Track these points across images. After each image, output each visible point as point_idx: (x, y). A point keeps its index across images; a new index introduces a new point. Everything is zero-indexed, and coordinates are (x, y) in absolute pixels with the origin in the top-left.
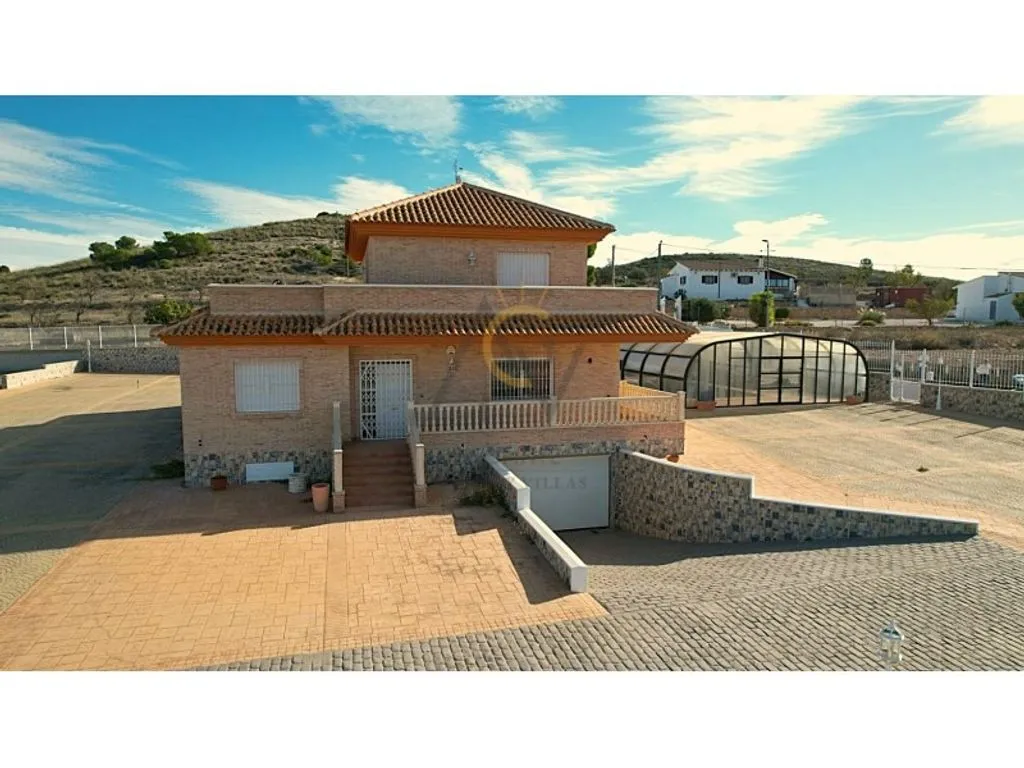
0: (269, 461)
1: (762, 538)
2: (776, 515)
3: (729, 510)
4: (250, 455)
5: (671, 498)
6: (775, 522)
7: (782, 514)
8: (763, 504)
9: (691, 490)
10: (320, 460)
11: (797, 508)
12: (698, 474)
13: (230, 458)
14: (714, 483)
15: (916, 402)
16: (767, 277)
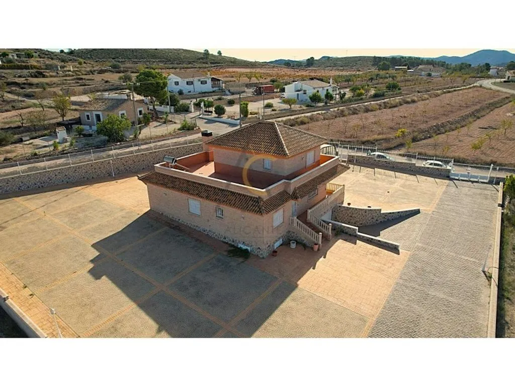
0: (278, 241)
3: (376, 216)
4: (275, 241)
7: (387, 215)
8: (383, 214)
9: (365, 214)
10: (286, 235)
13: (272, 244)
14: (372, 211)
16: (212, 81)
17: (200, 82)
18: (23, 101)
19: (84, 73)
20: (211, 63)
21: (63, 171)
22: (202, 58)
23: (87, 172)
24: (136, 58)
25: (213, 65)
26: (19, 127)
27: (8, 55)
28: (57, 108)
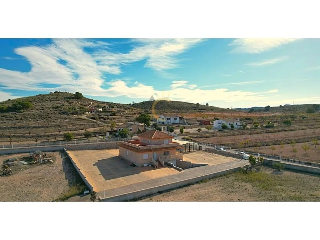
0: (146, 164)
3: (189, 165)
7: (193, 165)
10: (150, 163)
13: (143, 164)
15: (205, 150)
16: (180, 118)
17: (173, 119)
18: (103, 124)
19: (131, 114)
20: (199, 110)
22: (195, 107)
24: (161, 107)
25: (199, 111)
26: (97, 132)
27: (105, 107)
28: (111, 126)
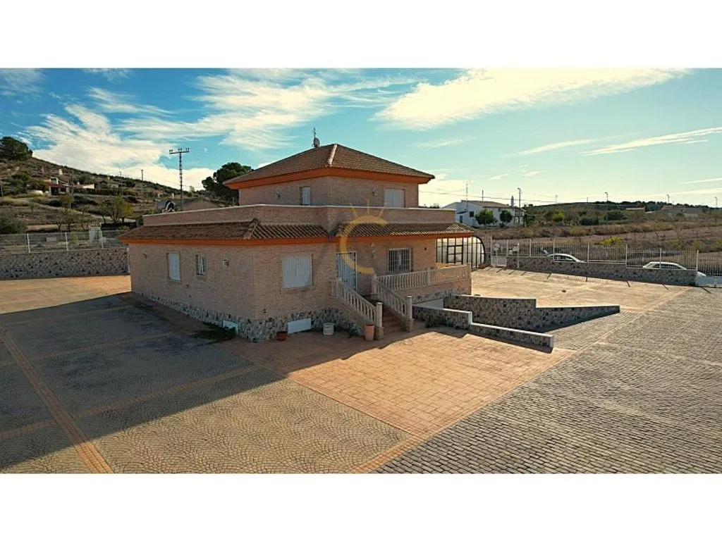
0: (299, 319)
1: (541, 326)
2: (547, 314)
3: (526, 315)
4: (290, 316)
5: (492, 314)
6: (547, 317)
7: (550, 313)
8: (541, 309)
9: (505, 308)
10: (323, 316)
11: (556, 309)
12: (509, 300)
13: (280, 319)
14: (517, 303)
15: (505, 266)
21: (53, 257)
23: (89, 263)
